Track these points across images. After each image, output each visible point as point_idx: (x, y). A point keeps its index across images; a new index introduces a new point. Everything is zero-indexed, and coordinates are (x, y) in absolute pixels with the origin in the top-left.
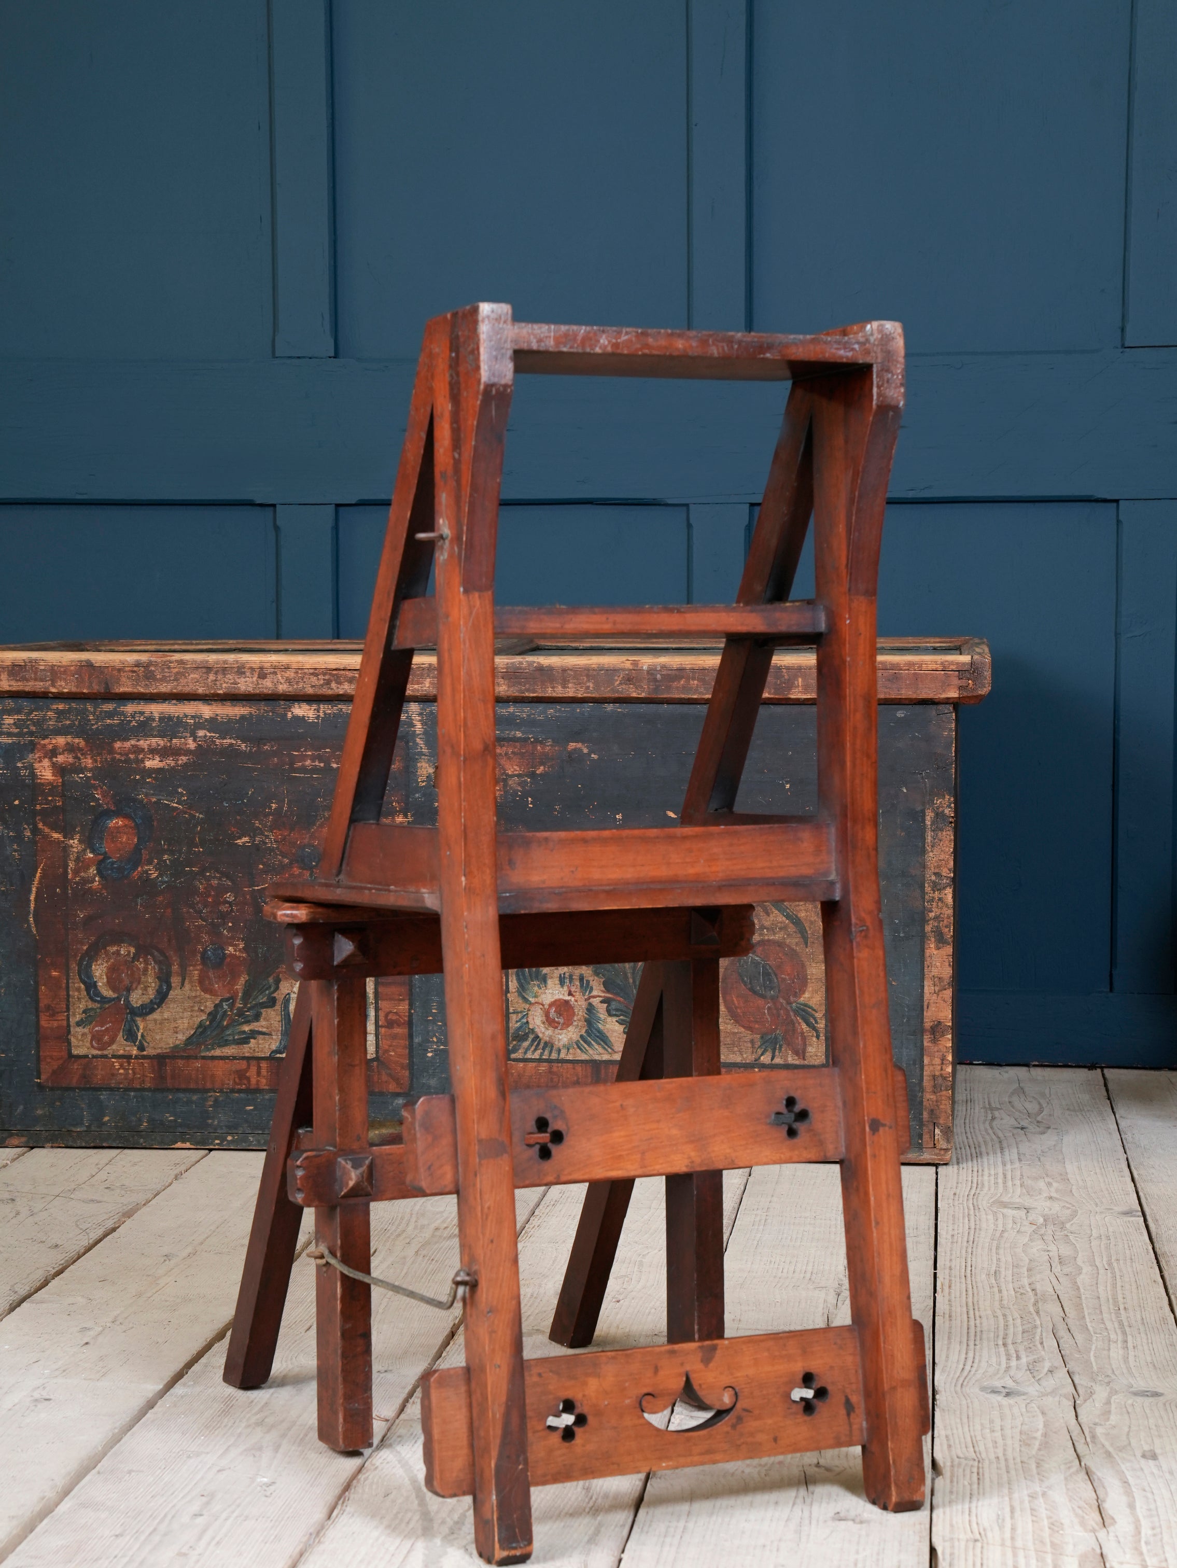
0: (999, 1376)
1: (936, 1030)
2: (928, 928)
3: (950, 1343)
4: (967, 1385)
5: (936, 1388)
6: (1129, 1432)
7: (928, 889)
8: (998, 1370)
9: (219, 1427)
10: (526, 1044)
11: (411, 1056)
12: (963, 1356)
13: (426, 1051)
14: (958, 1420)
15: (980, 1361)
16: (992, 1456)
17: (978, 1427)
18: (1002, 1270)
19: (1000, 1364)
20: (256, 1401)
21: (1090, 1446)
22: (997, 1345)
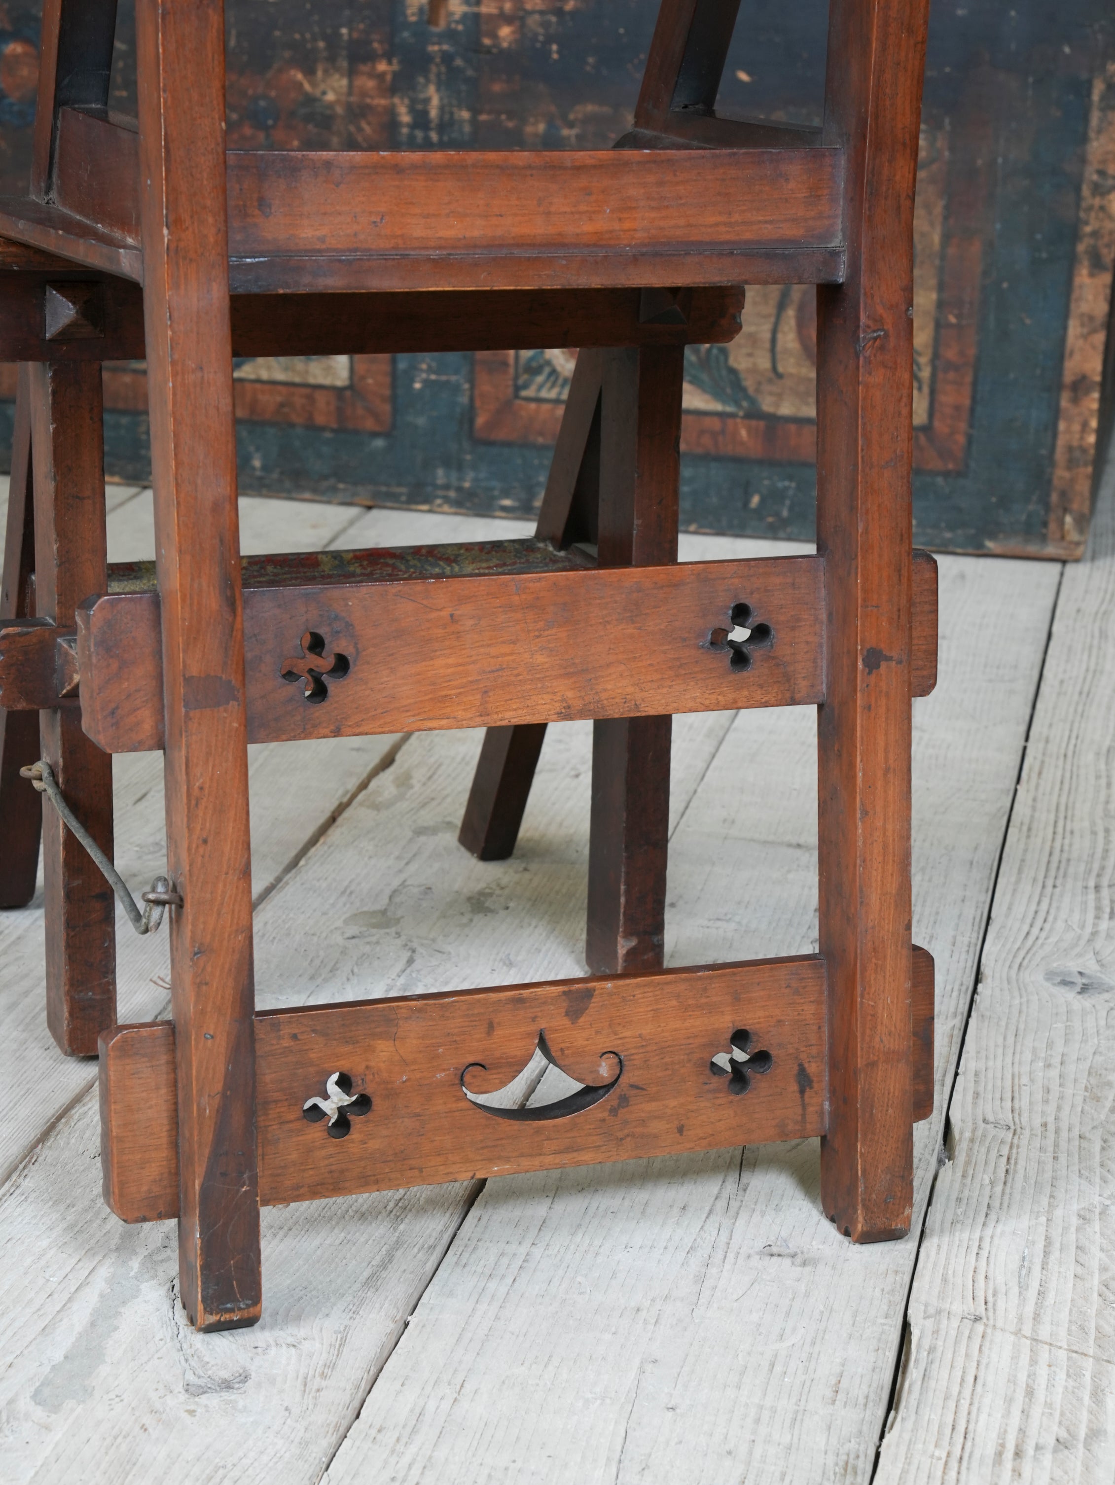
0: (1077, 950)
1: (1079, 386)
2: (1081, 248)
3: (1018, 881)
4: (1027, 966)
5: (982, 968)
7: (1086, 191)
8: (1079, 938)
10: (540, 379)
11: (394, 386)
12: (1033, 907)
13: (412, 381)
14: (1000, 1040)
15: (1055, 919)
16: (1037, 1121)
17: (1028, 1056)
19: (1083, 927)
22: (1086, 888)
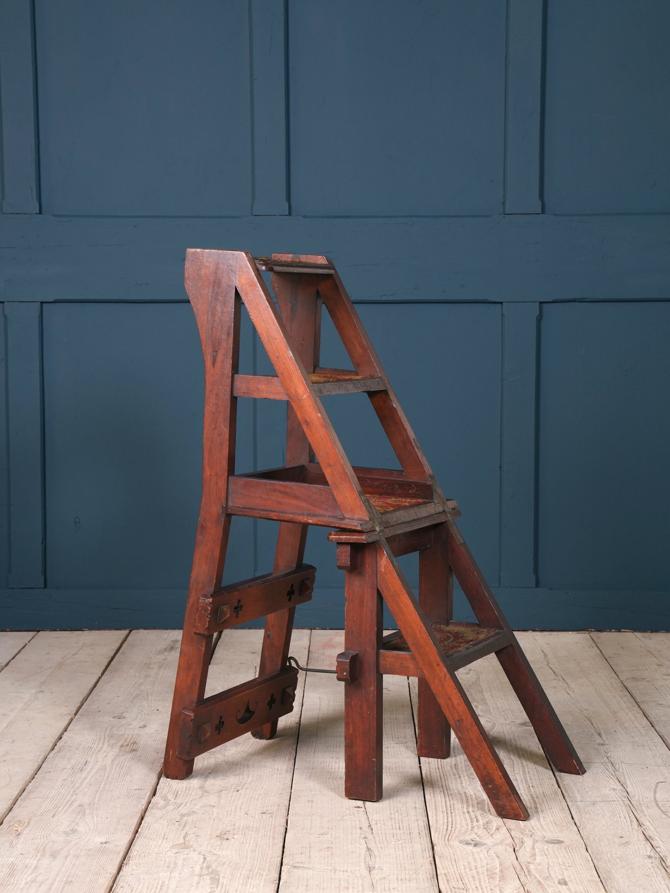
0: (468, 833)
3: (436, 812)
4: (451, 840)
5: (433, 842)
6: (548, 867)
8: (467, 829)
9: (9, 885)
12: (446, 821)
14: (450, 864)
15: (456, 824)
16: (474, 887)
17: (462, 867)
18: (459, 763)
19: (468, 825)
20: (29, 866)
21: (528, 877)
22: (464, 812)
